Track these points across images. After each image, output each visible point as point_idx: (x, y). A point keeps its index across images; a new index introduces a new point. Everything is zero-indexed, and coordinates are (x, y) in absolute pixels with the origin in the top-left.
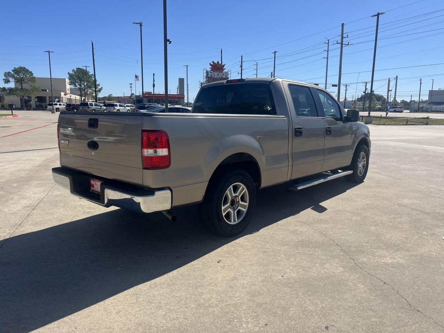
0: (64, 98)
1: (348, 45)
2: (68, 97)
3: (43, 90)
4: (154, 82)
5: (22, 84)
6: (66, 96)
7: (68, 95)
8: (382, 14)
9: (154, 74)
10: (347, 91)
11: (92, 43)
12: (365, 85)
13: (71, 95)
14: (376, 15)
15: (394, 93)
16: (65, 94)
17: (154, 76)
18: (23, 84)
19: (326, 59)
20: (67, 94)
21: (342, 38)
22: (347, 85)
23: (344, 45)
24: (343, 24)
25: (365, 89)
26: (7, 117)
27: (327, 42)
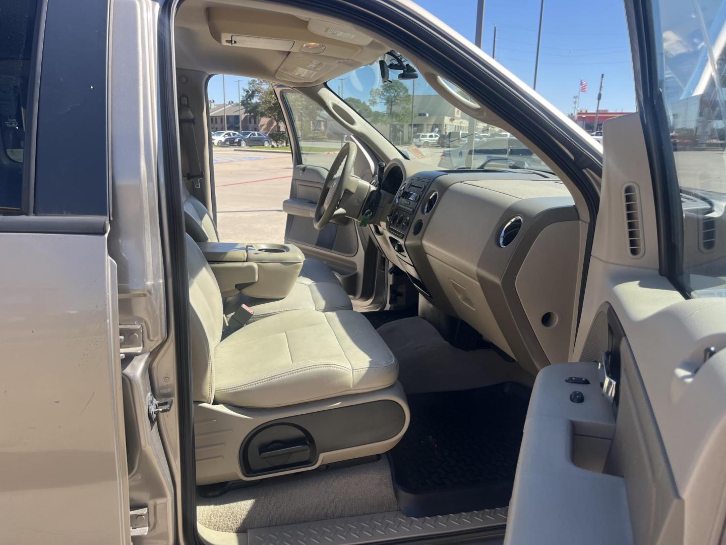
0: (448, 126)
2: (455, 124)
3: (420, 115)
4: (601, 90)
5: (391, 105)
6: (452, 122)
7: (456, 121)
9: (603, 75)
11: (495, 28)
13: (461, 120)
16: (452, 120)
17: (602, 79)
18: (393, 106)
20: (454, 120)
26: (330, 153)
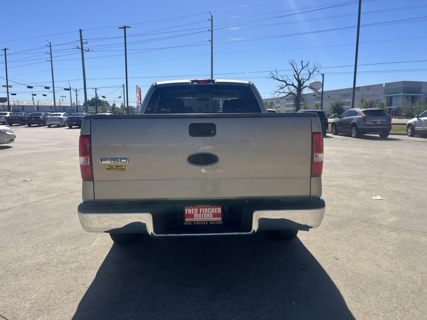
1: (88, 51)
8: (128, 27)
10: (77, 96)
12: (95, 91)
14: (123, 28)
15: (123, 99)
19: (51, 62)
21: (82, 43)
22: (77, 90)
23: (84, 51)
24: (80, 30)
25: (95, 95)
27: (49, 45)
